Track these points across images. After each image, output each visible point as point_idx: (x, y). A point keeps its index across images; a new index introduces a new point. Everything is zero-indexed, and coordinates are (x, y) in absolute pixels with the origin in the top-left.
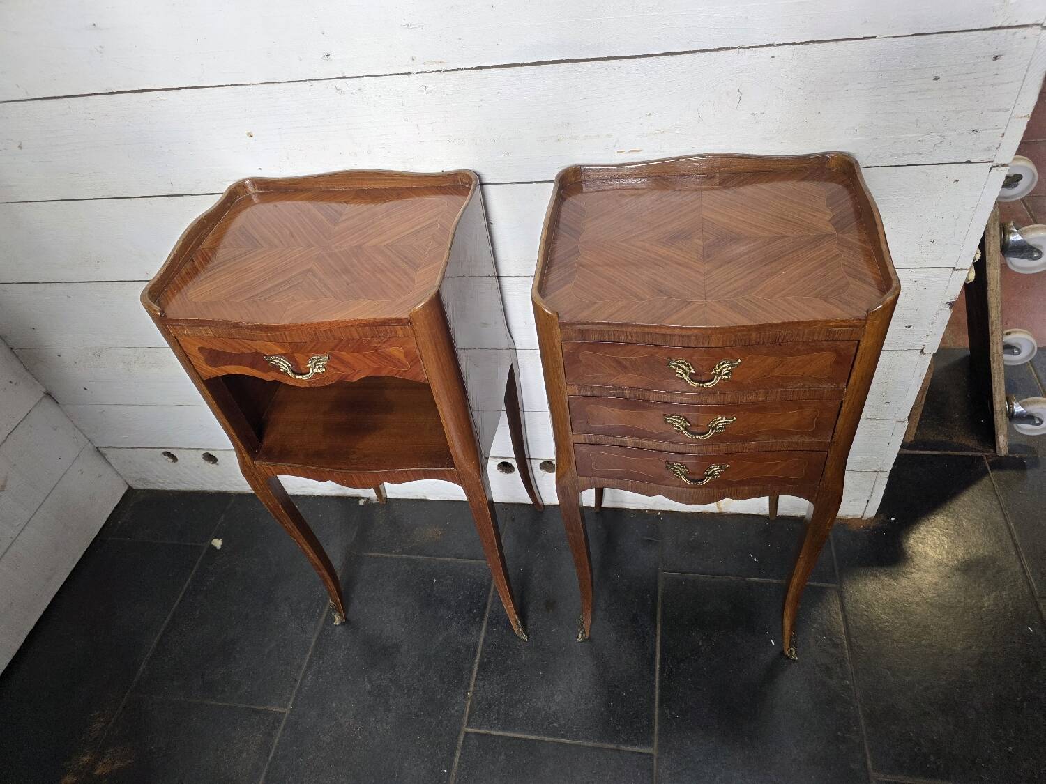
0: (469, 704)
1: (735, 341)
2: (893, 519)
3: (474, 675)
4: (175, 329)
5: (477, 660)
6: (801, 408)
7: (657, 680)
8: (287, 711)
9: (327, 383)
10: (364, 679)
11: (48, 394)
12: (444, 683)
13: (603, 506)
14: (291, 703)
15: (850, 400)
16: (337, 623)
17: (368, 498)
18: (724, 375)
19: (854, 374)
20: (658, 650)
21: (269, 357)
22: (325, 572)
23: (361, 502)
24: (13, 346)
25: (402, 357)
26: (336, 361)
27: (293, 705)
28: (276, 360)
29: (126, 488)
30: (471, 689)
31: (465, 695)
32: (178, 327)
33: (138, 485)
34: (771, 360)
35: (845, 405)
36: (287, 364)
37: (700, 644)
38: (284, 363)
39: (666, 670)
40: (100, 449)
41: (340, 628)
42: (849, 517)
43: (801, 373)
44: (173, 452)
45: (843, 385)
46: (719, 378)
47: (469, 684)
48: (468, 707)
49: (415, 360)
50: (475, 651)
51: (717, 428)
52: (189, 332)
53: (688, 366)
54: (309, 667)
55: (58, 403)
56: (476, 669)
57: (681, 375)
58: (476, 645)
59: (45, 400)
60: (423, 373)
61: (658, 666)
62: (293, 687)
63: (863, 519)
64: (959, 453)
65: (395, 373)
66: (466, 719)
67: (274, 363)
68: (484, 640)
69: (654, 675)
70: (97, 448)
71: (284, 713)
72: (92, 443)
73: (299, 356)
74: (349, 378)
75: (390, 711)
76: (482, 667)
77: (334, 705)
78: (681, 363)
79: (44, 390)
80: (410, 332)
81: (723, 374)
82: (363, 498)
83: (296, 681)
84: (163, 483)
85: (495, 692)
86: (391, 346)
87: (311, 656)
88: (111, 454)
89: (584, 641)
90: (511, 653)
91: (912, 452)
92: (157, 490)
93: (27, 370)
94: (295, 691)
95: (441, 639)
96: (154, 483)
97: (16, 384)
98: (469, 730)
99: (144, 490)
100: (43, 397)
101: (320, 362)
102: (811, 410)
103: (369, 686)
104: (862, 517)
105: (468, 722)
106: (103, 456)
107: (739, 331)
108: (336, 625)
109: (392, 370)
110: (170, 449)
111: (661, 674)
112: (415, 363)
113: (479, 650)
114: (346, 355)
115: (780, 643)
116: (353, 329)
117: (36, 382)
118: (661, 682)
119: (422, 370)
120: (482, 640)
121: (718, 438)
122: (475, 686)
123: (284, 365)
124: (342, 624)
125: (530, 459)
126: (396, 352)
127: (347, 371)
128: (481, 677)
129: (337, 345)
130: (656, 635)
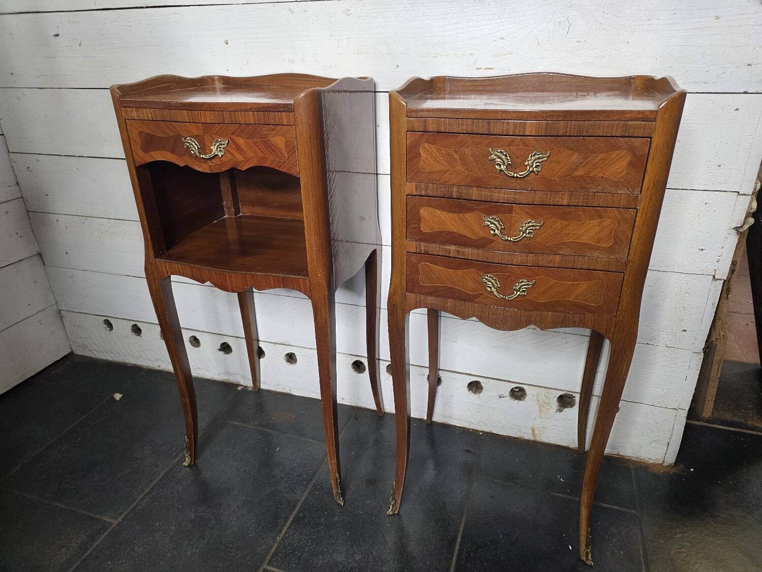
0: (275, 546)
1: (546, 129)
2: (692, 470)
3: (288, 524)
4: (126, 111)
5: (295, 512)
6: (600, 217)
7: (454, 558)
8: (115, 523)
9: (224, 169)
10: (191, 509)
11: (40, 255)
12: (259, 525)
13: (434, 419)
14: (123, 516)
15: (643, 209)
16: (186, 464)
17: (245, 387)
18: (536, 167)
19: (647, 176)
20: (460, 534)
21: (185, 138)
22: (187, 400)
23: (239, 388)
24: (29, 209)
25: (283, 146)
26: (234, 147)
27: (123, 519)
28: (190, 141)
29: (70, 351)
30: (282, 535)
31: (274, 539)
32: (128, 109)
33: (78, 352)
34: (575, 157)
35: (639, 215)
36: (197, 146)
37: (501, 536)
38: (196, 144)
39: (464, 552)
40: (61, 312)
41: (187, 468)
42: (651, 462)
43: (601, 175)
44: (112, 321)
45: (637, 192)
46: (531, 169)
47: (281, 531)
48: (274, 549)
49: (291, 149)
50: (295, 506)
51: (527, 232)
52: (135, 115)
53: (506, 156)
54: (149, 493)
55: (44, 264)
56: (291, 520)
57: (500, 165)
58: (298, 501)
59: (36, 258)
60: (296, 165)
61: (457, 547)
62: (130, 506)
63: (664, 464)
64: (754, 433)
65: (276, 163)
66: (268, 558)
67: (188, 144)
68: (306, 499)
69: (452, 556)
70: (60, 310)
71: (112, 524)
72: (57, 306)
73: (207, 139)
74: (241, 165)
75: (204, 538)
76: (297, 520)
77: (157, 524)
78: (501, 152)
79: (38, 250)
80: (292, 119)
81: (534, 166)
82: (242, 386)
83: (134, 501)
84: (97, 351)
85: (302, 541)
86: (276, 135)
87: (155, 485)
88: (68, 317)
89: (394, 514)
90: (326, 513)
91: (710, 425)
92: (91, 358)
93: (33, 231)
94: (129, 509)
95: (268, 491)
96: (90, 351)
97: (20, 237)
98: (269, 568)
99: (82, 355)
100: (35, 255)
101: (221, 144)
102: (609, 220)
103: (193, 516)
104: (663, 462)
105: (270, 560)
106: (61, 317)
107: (549, 116)
108: (185, 467)
109: (274, 161)
110: (110, 317)
111: (459, 555)
112: (291, 155)
113: (299, 506)
114: (241, 141)
115: (577, 550)
116: (251, 113)
117: (35, 242)
118: (458, 561)
119: (296, 162)
120: (303, 498)
121: (526, 246)
122: (286, 533)
123: (194, 146)
124: (189, 466)
125: (379, 359)
126: (278, 141)
127: (239, 157)
128: (293, 527)
129: (236, 130)
130: (461, 522)
